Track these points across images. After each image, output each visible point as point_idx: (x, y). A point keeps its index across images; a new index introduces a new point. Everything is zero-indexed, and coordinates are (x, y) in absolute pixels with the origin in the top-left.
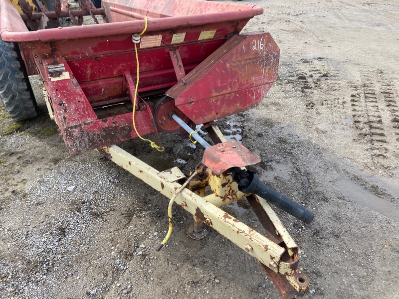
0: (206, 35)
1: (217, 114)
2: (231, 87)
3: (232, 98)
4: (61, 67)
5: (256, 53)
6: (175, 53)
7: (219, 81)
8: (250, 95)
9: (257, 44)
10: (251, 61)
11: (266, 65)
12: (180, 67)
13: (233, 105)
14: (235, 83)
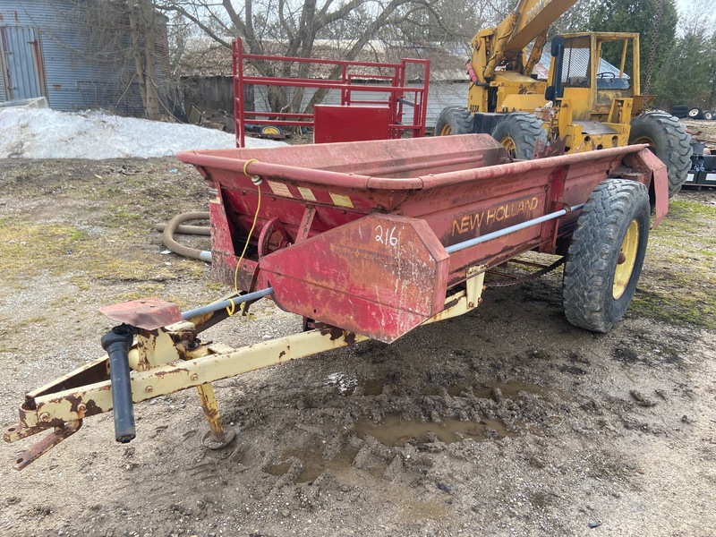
0: (341, 201)
1: (315, 311)
2: (335, 281)
3: (340, 300)
4: (216, 191)
5: (382, 247)
6: (310, 212)
7: (317, 263)
8: (374, 314)
9: (384, 234)
10: (371, 257)
11: (403, 277)
12: (305, 230)
13: (343, 315)
14: (342, 278)
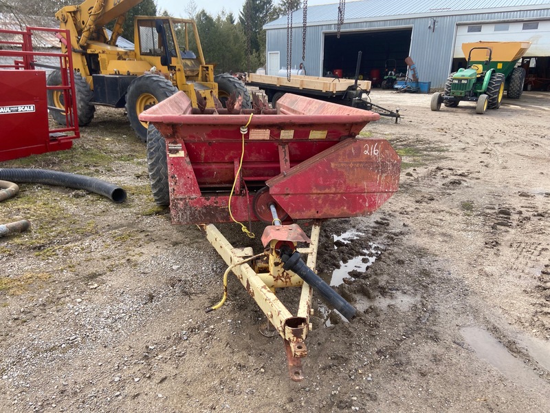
0: (316, 135)
1: (317, 212)
2: (335, 187)
3: (337, 199)
4: (179, 146)
5: (369, 157)
6: (284, 148)
7: (321, 178)
8: (361, 201)
9: (370, 149)
10: (362, 165)
11: (382, 172)
12: (286, 161)
13: (339, 208)
14: (340, 184)
